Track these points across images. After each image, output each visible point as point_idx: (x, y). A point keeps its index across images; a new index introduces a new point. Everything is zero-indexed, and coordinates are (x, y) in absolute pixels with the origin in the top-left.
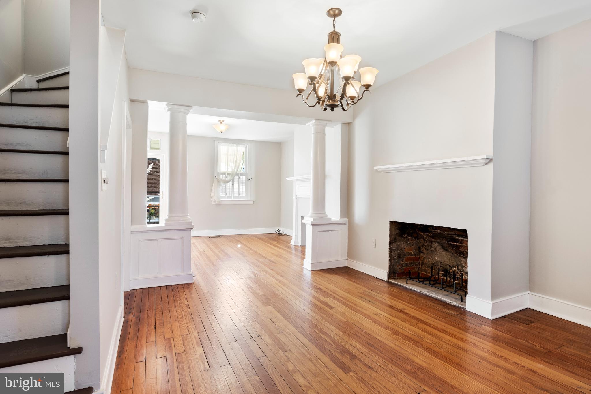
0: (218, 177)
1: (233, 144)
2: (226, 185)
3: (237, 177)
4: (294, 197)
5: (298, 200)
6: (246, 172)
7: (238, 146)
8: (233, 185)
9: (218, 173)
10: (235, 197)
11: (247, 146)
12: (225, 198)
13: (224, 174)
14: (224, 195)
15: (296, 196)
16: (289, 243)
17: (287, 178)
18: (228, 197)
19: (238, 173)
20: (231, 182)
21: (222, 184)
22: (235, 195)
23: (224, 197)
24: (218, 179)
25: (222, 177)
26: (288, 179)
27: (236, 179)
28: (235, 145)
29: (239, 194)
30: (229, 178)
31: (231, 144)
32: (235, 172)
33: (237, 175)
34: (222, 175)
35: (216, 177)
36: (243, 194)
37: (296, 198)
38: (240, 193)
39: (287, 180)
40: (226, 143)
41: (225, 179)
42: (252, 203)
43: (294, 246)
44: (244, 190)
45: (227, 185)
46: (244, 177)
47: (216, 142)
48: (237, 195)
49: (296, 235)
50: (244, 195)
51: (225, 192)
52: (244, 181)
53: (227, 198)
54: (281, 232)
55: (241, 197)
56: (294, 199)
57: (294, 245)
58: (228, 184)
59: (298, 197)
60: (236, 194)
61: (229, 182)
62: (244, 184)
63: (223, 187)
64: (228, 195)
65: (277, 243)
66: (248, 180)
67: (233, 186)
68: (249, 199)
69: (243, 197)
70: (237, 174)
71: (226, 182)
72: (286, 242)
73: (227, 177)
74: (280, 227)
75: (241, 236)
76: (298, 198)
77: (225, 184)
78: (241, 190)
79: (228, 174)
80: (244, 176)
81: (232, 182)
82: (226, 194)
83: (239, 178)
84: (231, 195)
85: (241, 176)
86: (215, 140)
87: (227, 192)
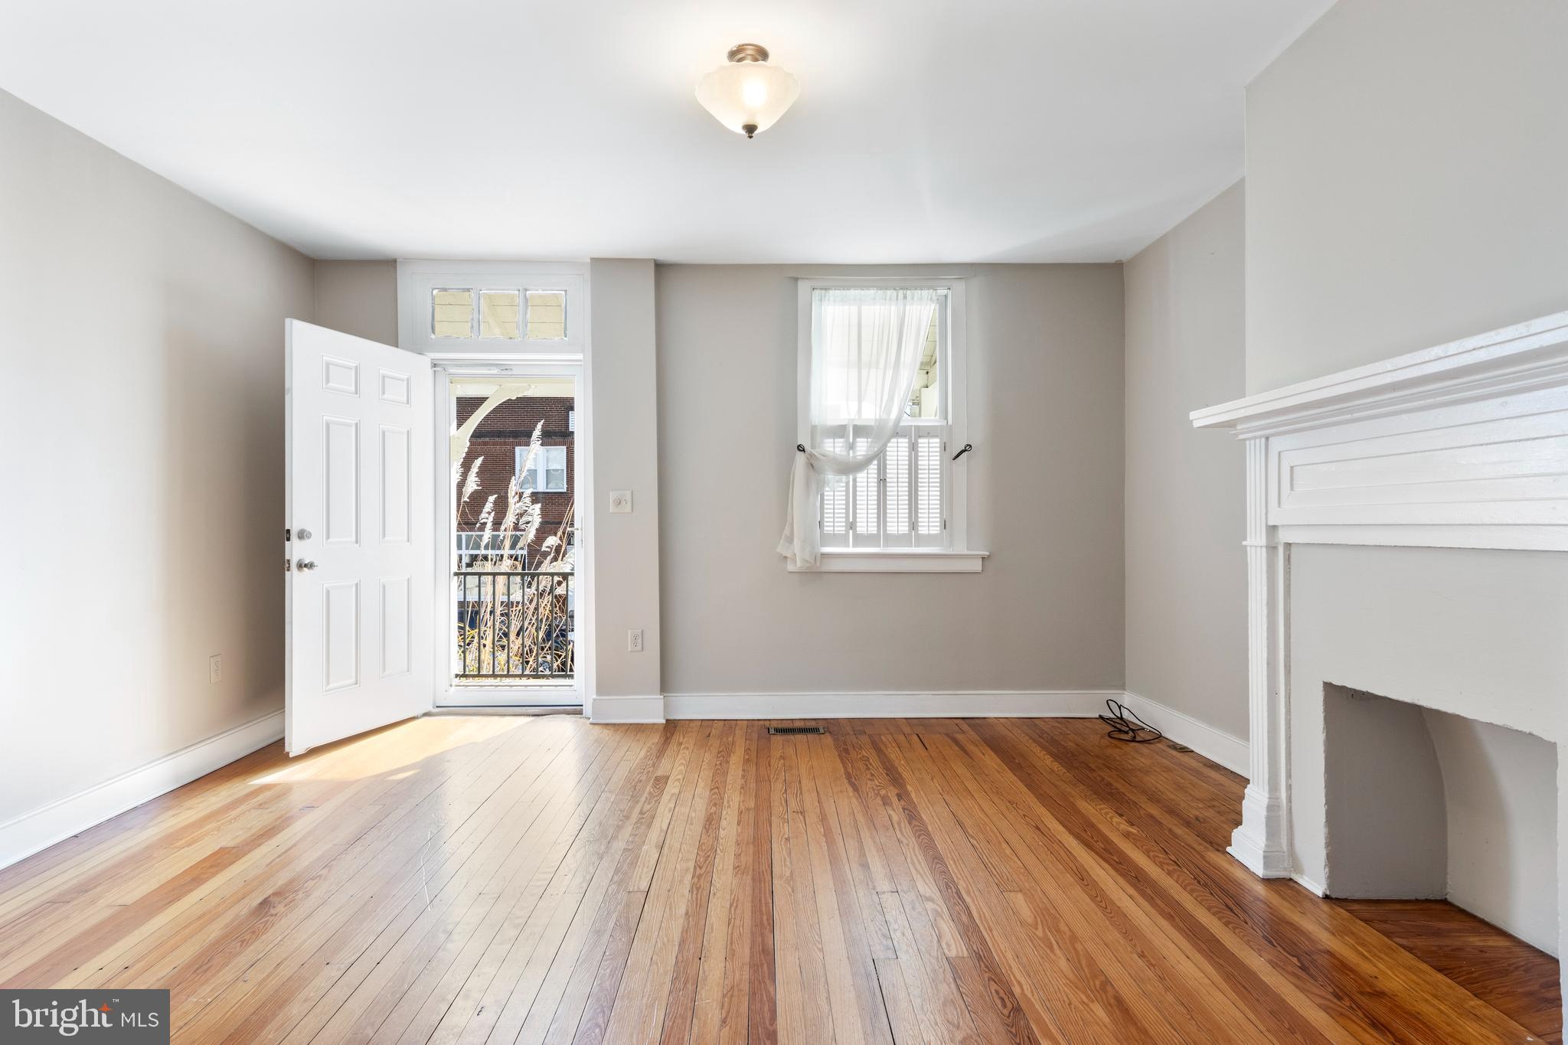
0: (813, 447)
1: (880, 288)
2: (847, 483)
3: (904, 442)
4: (1255, 540)
5: (1288, 559)
6: (946, 418)
7: (905, 297)
8: (882, 481)
9: (814, 428)
10: (890, 539)
11: (946, 296)
12: (848, 546)
13: (839, 431)
14: (840, 528)
15: (1272, 529)
16: (1221, 843)
17: (1193, 415)
18: (860, 539)
19: (901, 424)
20: (874, 466)
21: (830, 477)
22: (892, 528)
23: (842, 539)
24: (811, 455)
25: (833, 447)
26: (1201, 418)
27: (897, 451)
28: (889, 292)
29: (913, 525)
30: (863, 447)
31: (872, 292)
32: (891, 424)
33: (904, 436)
34: (828, 437)
35: (801, 449)
36: (931, 524)
37: (1272, 548)
38: (917, 517)
39: (1197, 424)
40: (848, 288)
41: (845, 453)
42: (977, 566)
43: (1260, 890)
44: (935, 502)
45: (855, 480)
46: (936, 442)
47: (803, 287)
48: (904, 528)
49: (1272, 808)
50: (935, 530)
51: (847, 517)
52: (936, 461)
53: (853, 546)
54: (1126, 715)
55: (921, 540)
56: (1251, 552)
57: (1267, 881)
58: (861, 476)
59: (1284, 537)
60: (898, 524)
61: (861, 465)
62: (936, 477)
63: (835, 491)
64: (861, 528)
65: (1125, 826)
66: (954, 459)
67: (885, 486)
68: (961, 548)
69: (929, 539)
70: (898, 432)
71: (849, 468)
72: (1188, 824)
73: (851, 447)
74: (1123, 687)
75: (920, 730)
76: (1288, 545)
77: (844, 478)
78: (923, 504)
79: (860, 431)
80: (938, 440)
81: (879, 469)
82: (852, 526)
83: (913, 447)
84: (873, 530)
85: (920, 441)
86: (796, 279)
87: (855, 517)
